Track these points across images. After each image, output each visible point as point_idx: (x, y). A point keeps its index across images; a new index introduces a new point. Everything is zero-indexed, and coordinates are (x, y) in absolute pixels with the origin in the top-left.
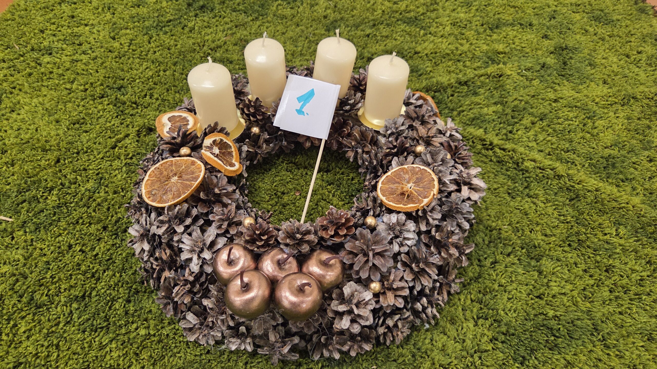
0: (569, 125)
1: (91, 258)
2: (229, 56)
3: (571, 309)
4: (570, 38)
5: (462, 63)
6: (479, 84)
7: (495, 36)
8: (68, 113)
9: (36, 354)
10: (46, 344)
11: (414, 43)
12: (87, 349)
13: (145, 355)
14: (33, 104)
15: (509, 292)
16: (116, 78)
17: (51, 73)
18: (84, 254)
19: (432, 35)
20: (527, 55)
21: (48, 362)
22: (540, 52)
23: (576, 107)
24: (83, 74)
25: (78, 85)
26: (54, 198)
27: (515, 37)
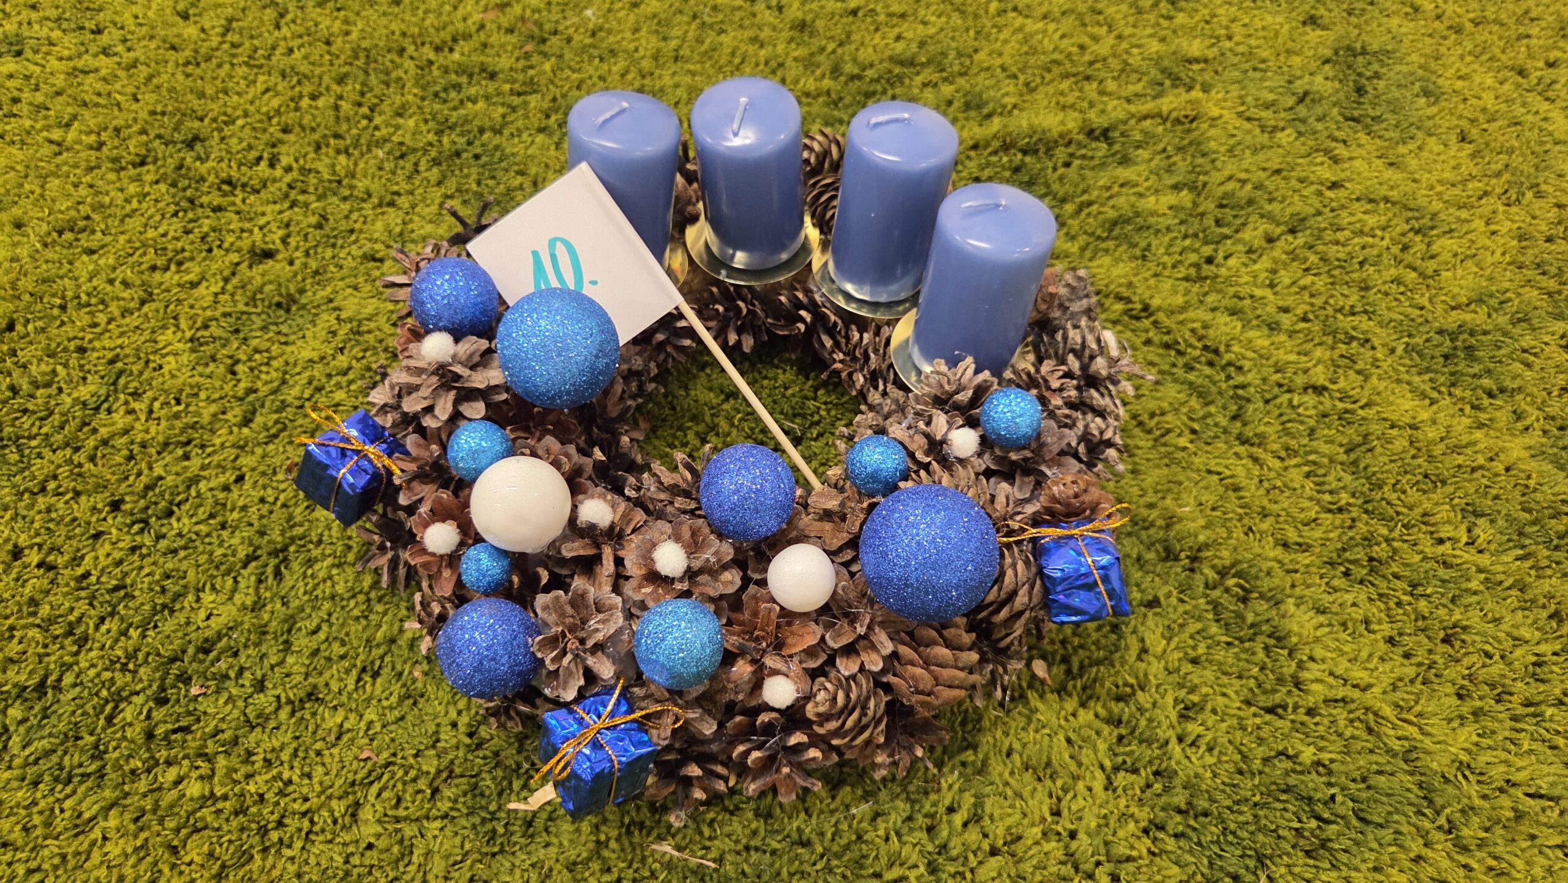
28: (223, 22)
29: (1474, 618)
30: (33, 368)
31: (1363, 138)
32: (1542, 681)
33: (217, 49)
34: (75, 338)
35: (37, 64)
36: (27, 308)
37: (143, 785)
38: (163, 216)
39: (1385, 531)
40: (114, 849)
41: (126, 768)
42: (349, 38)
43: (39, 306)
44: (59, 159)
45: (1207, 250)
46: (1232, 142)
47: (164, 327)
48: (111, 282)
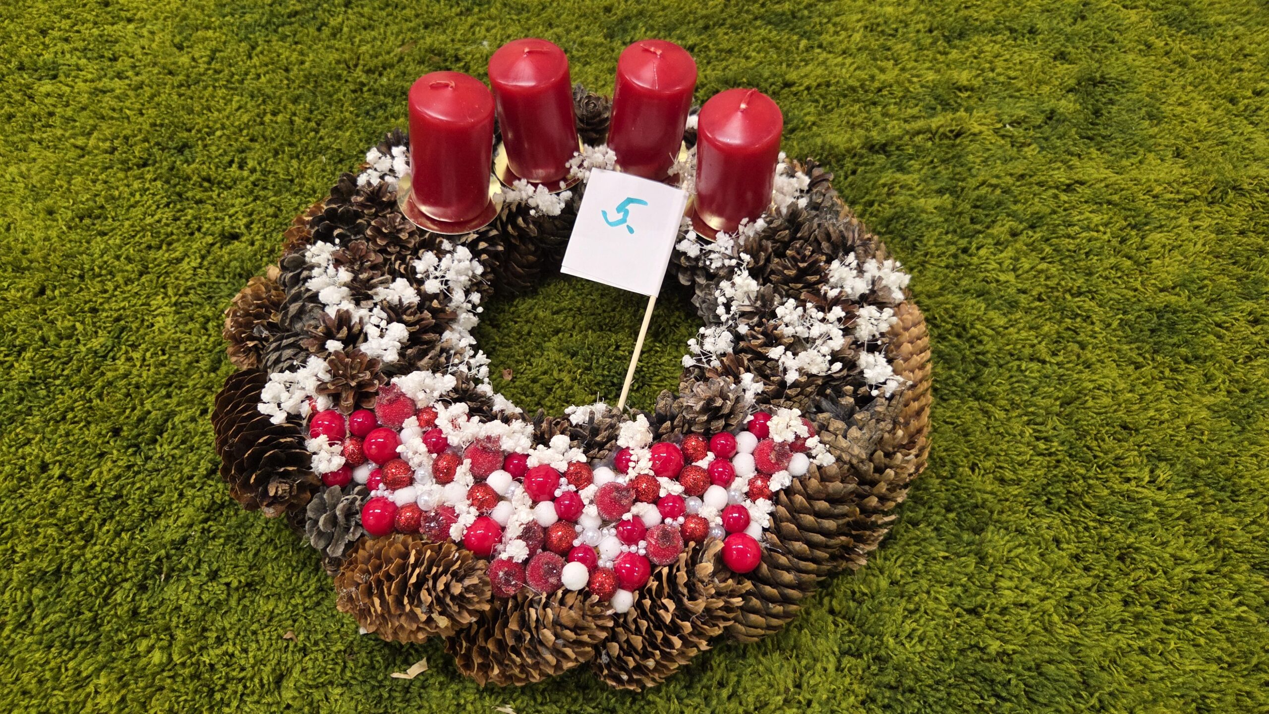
28: (208, 53)
29: (1145, 542)
30: (59, 324)
31: (1094, 153)
32: (1196, 594)
33: (204, 74)
34: (90, 301)
35: (67, 85)
36: (55, 277)
37: (126, 653)
38: (158, 207)
39: (1082, 471)
40: (102, 701)
41: (115, 639)
42: (303, 67)
43: (64, 276)
44: (83, 160)
45: (963, 243)
46: (986, 155)
47: (156, 294)
48: (118, 258)
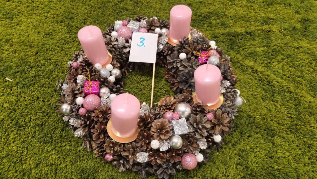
0: (302, 63)
1: (47, 105)
2: (127, 7)
3: (287, 166)
4: (311, 14)
5: (249, 23)
6: (257, 35)
7: (269, 9)
8: (44, 29)
9: (17, 151)
10: (22, 146)
11: (225, 9)
12: (41, 152)
13: (68, 160)
14: (28, 22)
15: (255, 153)
16: (70, 13)
17: (38, 7)
18: (44, 103)
19: (235, 5)
20: (285, 22)
21: (22, 156)
22: (293, 21)
23: (308, 53)
24: (54, 9)
25: (50, 14)
26: (33, 72)
27: (281, 11)
